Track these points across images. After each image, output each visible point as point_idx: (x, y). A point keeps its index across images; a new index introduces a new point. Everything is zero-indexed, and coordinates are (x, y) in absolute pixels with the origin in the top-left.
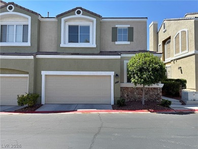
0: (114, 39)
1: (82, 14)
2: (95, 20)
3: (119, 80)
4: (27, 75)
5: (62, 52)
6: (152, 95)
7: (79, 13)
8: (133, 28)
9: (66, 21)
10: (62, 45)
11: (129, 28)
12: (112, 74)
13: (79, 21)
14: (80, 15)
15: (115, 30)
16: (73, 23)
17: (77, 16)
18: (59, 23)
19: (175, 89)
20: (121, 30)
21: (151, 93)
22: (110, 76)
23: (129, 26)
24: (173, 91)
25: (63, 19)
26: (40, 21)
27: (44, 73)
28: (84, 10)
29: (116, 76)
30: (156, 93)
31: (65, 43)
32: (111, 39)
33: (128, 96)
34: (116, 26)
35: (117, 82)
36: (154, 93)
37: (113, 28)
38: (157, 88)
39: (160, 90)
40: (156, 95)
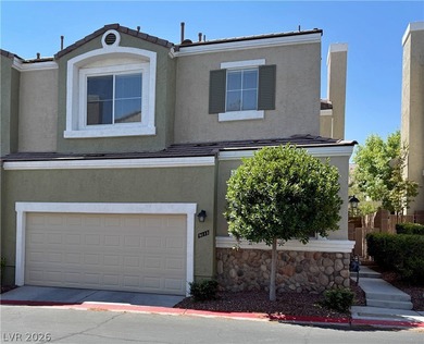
0: (217, 106)
1: (120, 44)
2: (152, 55)
3: (208, 226)
5: (68, 152)
6: (317, 275)
7: (110, 40)
8: (274, 66)
9: (80, 67)
10: (69, 133)
13: (114, 62)
14: (115, 48)
15: (218, 78)
16: (97, 71)
17: (107, 49)
18: (62, 73)
19: (410, 261)
20: (236, 75)
21: (314, 269)
22: (186, 215)
23: (262, 62)
24: (405, 265)
25: (71, 63)
26: (19, 73)
27: (21, 208)
28: (125, 32)
30: (331, 270)
31: (78, 127)
32: (206, 107)
33: (240, 274)
34: (223, 66)
35: (205, 234)
36: (323, 268)
37: (212, 72)
38: (335, 253)
39: (343, 259)
40: (329, 276)
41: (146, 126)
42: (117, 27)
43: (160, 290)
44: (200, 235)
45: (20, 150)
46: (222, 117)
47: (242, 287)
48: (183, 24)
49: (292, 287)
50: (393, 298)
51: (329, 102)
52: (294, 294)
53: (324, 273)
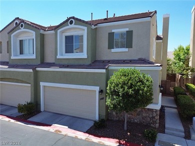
1: (75, 24)
2: (86, 28)
3: (103, 96)
4: (30, 85)
5: (59, 63)
6: (146, 117)
7: (71, 23)
8: (132, 31)
10: (59, 57)
11: (127, 31)
12: (97, 89)
14: (73, 26)
16: (68, 34)
17: (70, 26)
18: (56, 35)
20: (118, 34)
21: (144, 115)
22: (95, 91)
23: (128, 29)
25: (59, 31)
26: (44, 35)
27: (42, 84)
28: (77, 19)
29: (101, 91)
30: (151, 116)
31: (62, 54)
32: (107, 46)
34: (113, 31)
35: (102, 99)
36: (148, 115)
37: (109, 33)
38: (153, 109)
39: (156, 112)
40: (150, 118)
41: (84, 55)
42: (73, 18)
43: (87, 118)
44: (101, 99)
45: (45, 62)
46: (113, 50)
47: (117, 119)
48: (107, 11)
49: (136, 121)
50: (177, 130)
51: (162, 37)
52: (136, 123)
53: (148, 117)
